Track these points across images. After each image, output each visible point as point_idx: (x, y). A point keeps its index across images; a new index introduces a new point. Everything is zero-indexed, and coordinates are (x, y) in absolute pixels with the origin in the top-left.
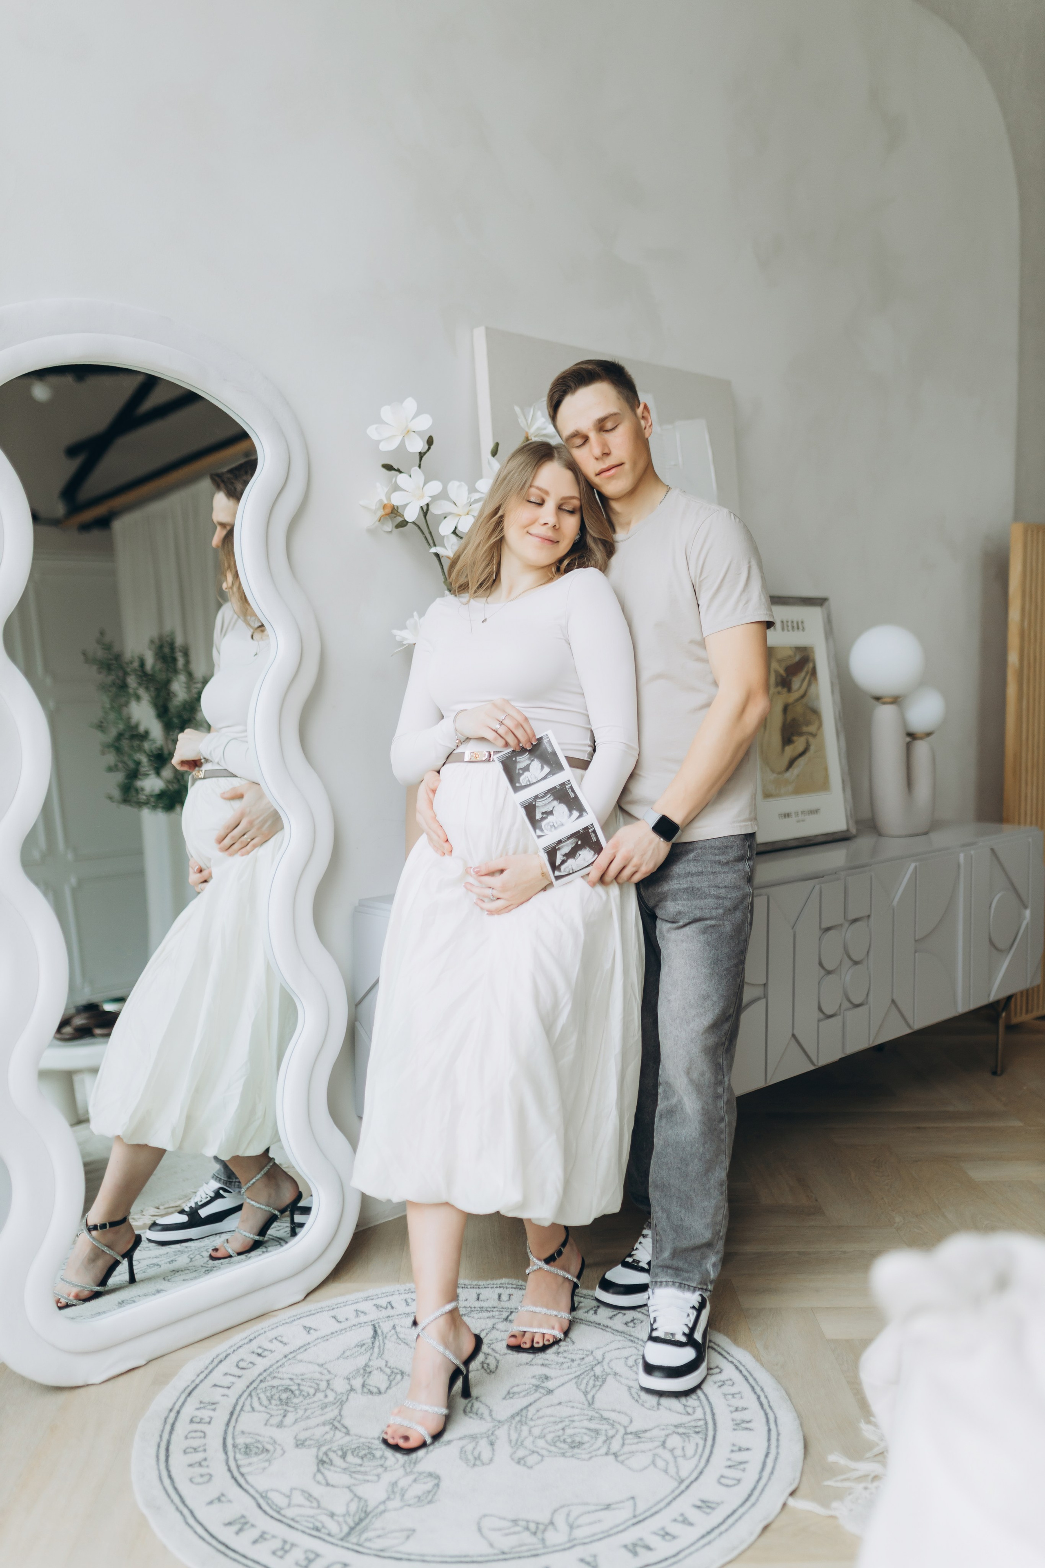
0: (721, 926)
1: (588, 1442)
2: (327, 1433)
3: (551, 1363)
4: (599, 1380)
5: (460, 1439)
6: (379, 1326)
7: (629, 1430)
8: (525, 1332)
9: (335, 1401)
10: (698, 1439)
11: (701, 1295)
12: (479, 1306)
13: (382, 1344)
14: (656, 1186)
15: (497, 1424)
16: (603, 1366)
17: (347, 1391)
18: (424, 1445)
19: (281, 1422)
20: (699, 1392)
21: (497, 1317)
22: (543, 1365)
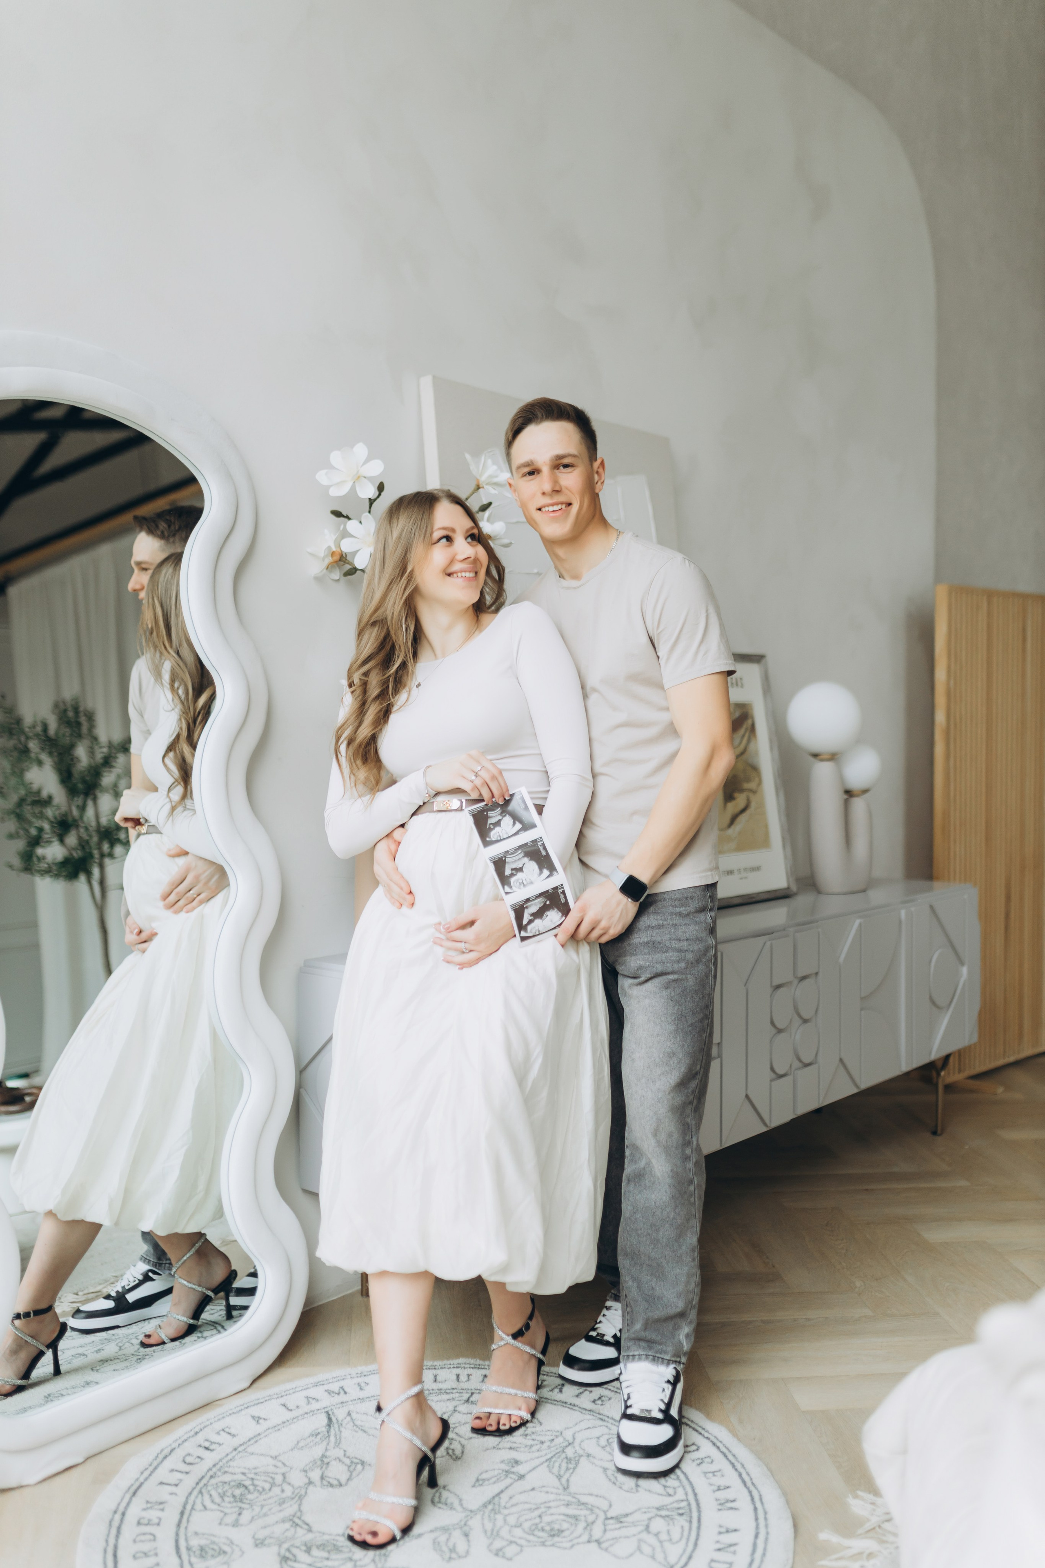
0: (684, 980)
1: (568, 1529)
2: (287, 1530)
3: (519, 1446)
4: (572, 1462)
5: (432, 1531)
6: (333, 1413)
7: (609, 1515)
8: (490, 1413)
9: (293, 1496)
10: (682, 1521)
11: (675, 1368)
12: (437, 1388)
13: (338, 1433)
14: (626, 1254)
15: (469, 1513)
16: (574, 1447)
17: (306, 1484)
18: (393, 1540)
19: (237, 1521)
20: (678, 1471)
21: (457, 1399)
22: (511, 1448)
